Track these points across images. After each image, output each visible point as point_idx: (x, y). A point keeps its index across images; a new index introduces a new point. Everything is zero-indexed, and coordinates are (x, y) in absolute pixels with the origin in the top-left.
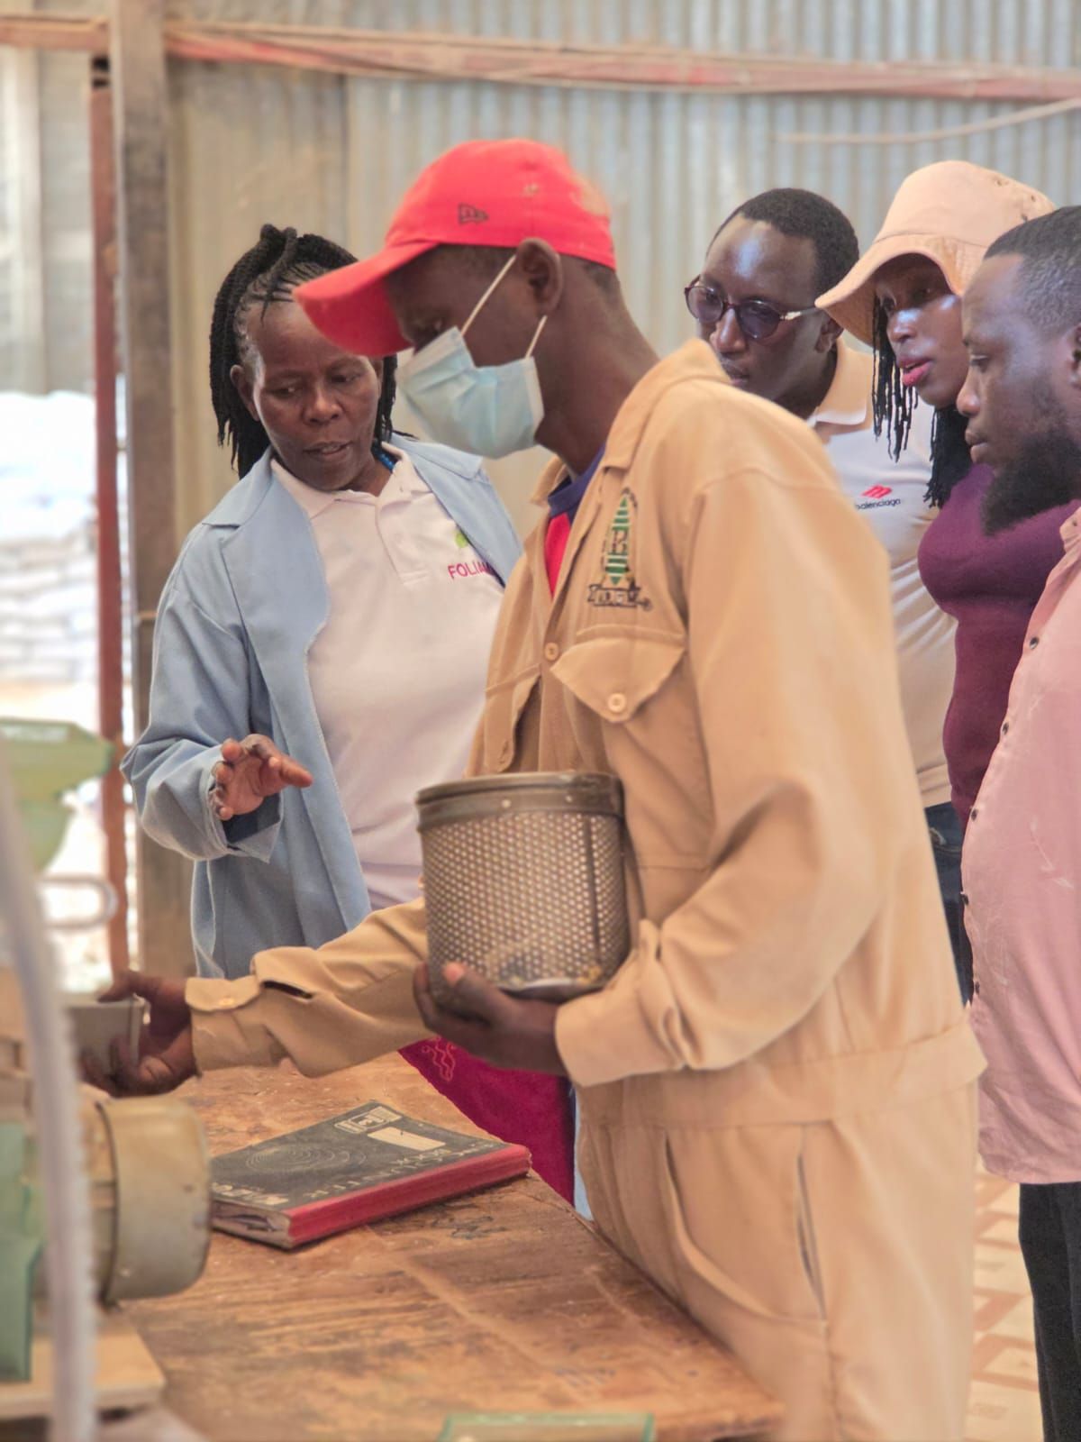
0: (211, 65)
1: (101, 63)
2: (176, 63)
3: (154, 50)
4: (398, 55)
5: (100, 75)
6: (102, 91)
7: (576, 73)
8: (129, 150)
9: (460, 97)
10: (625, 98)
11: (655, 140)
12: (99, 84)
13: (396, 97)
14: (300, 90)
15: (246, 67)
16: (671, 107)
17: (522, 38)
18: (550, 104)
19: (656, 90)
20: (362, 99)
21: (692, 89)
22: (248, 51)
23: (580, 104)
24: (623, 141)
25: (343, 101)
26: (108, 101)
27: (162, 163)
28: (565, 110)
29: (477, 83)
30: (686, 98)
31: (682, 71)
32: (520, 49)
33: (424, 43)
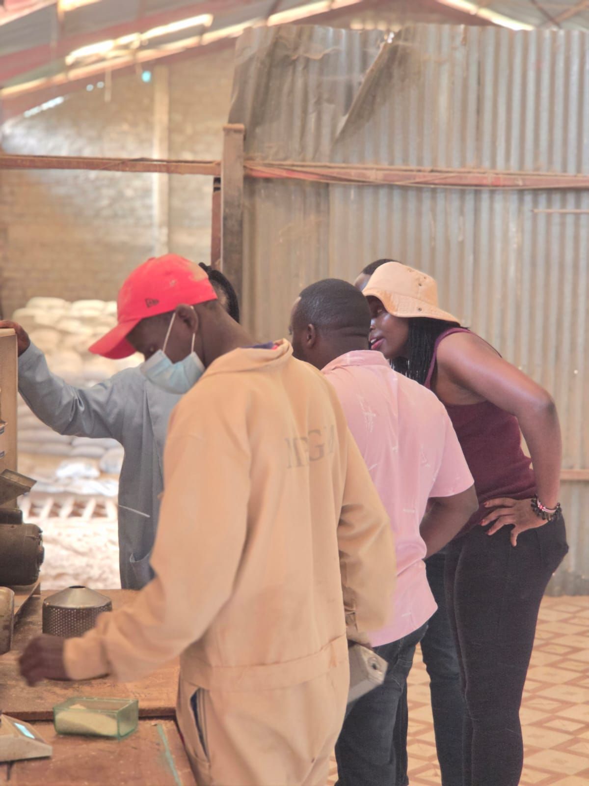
0: (268, 180)
1: (217, 180)
2: (250, 180)
3: (239, 174)
4: (353, 174)
5: (217, 186)
6: (217, 192)
7: (437, 182)
8: (225, 219)
9: (383, 193)
10: (463, 193)
11: (477, 211)
12: (217, 189)
13: (353, 193)
14: (309, 189)
15: (283, 181)
16: (485, 196)
17: (413, 166)
18: (426, 196)
19: (477, 189)
20: (336, 194)
21: (494, 189)
22: (284, 174)
23: (440, 196)
24: (462, 212)
25: (327, 195)
26: (219, 195)
27: (241, 224)
28: (434, 198)
29: (391, 187)
30: (492, 192)
31: (489, 179)
32: (412, 171)
33: (366, 169)
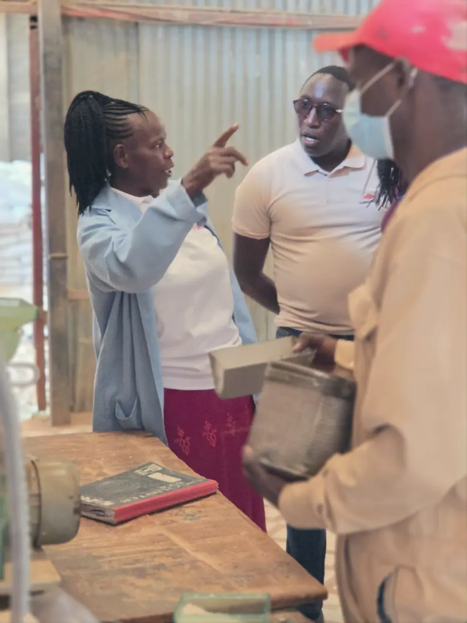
0: (81, 19)
1: (34, 19)
2: (66, 19)
4: (161, 14)
5: (33, 24)
6: (35, 30)
7: (237, 21)
8: (46, 56)
9: (188, 32)
10: (258, 32)
11: (271, 49)
12: (33, 28)
13: (160, 32)
14: (119, 30)
15: (96, 20)
17: (214, 7)
18: (227, 34)
19: (271, 28)
20: (146, 32)
21: (288, 27)
22: (97, 13)
23: (239, 35)
24: (258, 51)
25: (137, 34)
26: (37, 34)
27: (60, 62)
28: (233, 37)
29: (195, 26)
30: (284, 32)
31: (283, 20)
32: (213, 11)
33: (172, 9)
